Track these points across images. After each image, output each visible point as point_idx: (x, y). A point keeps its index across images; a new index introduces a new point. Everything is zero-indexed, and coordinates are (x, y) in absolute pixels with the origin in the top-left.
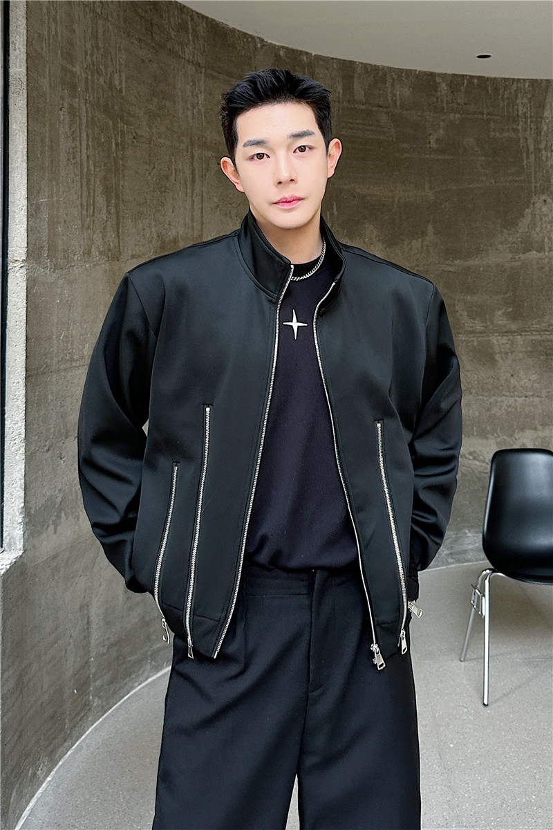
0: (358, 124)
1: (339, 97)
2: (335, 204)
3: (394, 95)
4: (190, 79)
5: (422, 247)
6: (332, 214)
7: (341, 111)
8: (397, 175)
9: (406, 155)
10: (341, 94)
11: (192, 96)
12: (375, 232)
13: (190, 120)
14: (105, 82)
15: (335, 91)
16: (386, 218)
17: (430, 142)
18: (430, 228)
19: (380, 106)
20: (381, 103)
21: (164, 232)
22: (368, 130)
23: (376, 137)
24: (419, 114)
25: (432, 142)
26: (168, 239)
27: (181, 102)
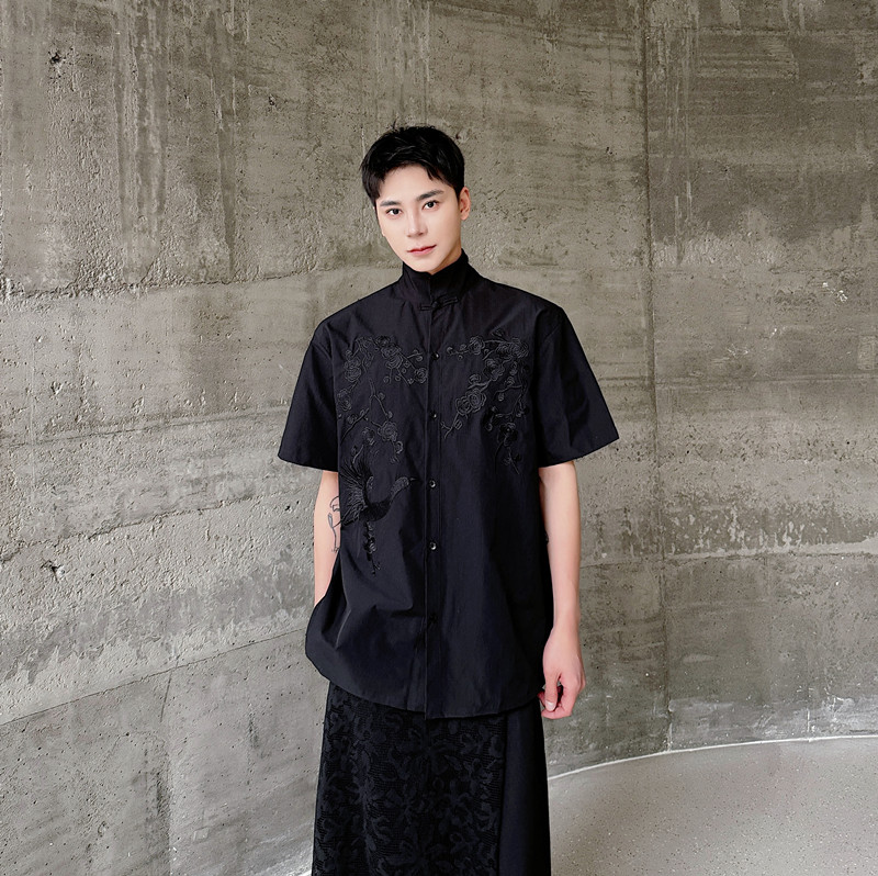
0: (728, 59)
1: (693, 22)
2: (689, 184)
3: (792, 10)
4: (401, 18)
5: (852, 239)
6: (683, 200)
7: (697, 42)
8: (802, 131)
9: (820, 99)
10: (697, 19)
11: (404, 40)
12: (764, 222)
13: (400, 73)
14: (194, 24)
15: (686, 14)
16: (785, 198)
17: (862, 76)
18: (867, 210)
19: (768, 29)
20: (770, 25)
21: (346, 236)
22: (747, 67)
23: (763, 76)
24: (840, 34)
25: (866, 76)
26: (353, 246)
27: (379, 51)
